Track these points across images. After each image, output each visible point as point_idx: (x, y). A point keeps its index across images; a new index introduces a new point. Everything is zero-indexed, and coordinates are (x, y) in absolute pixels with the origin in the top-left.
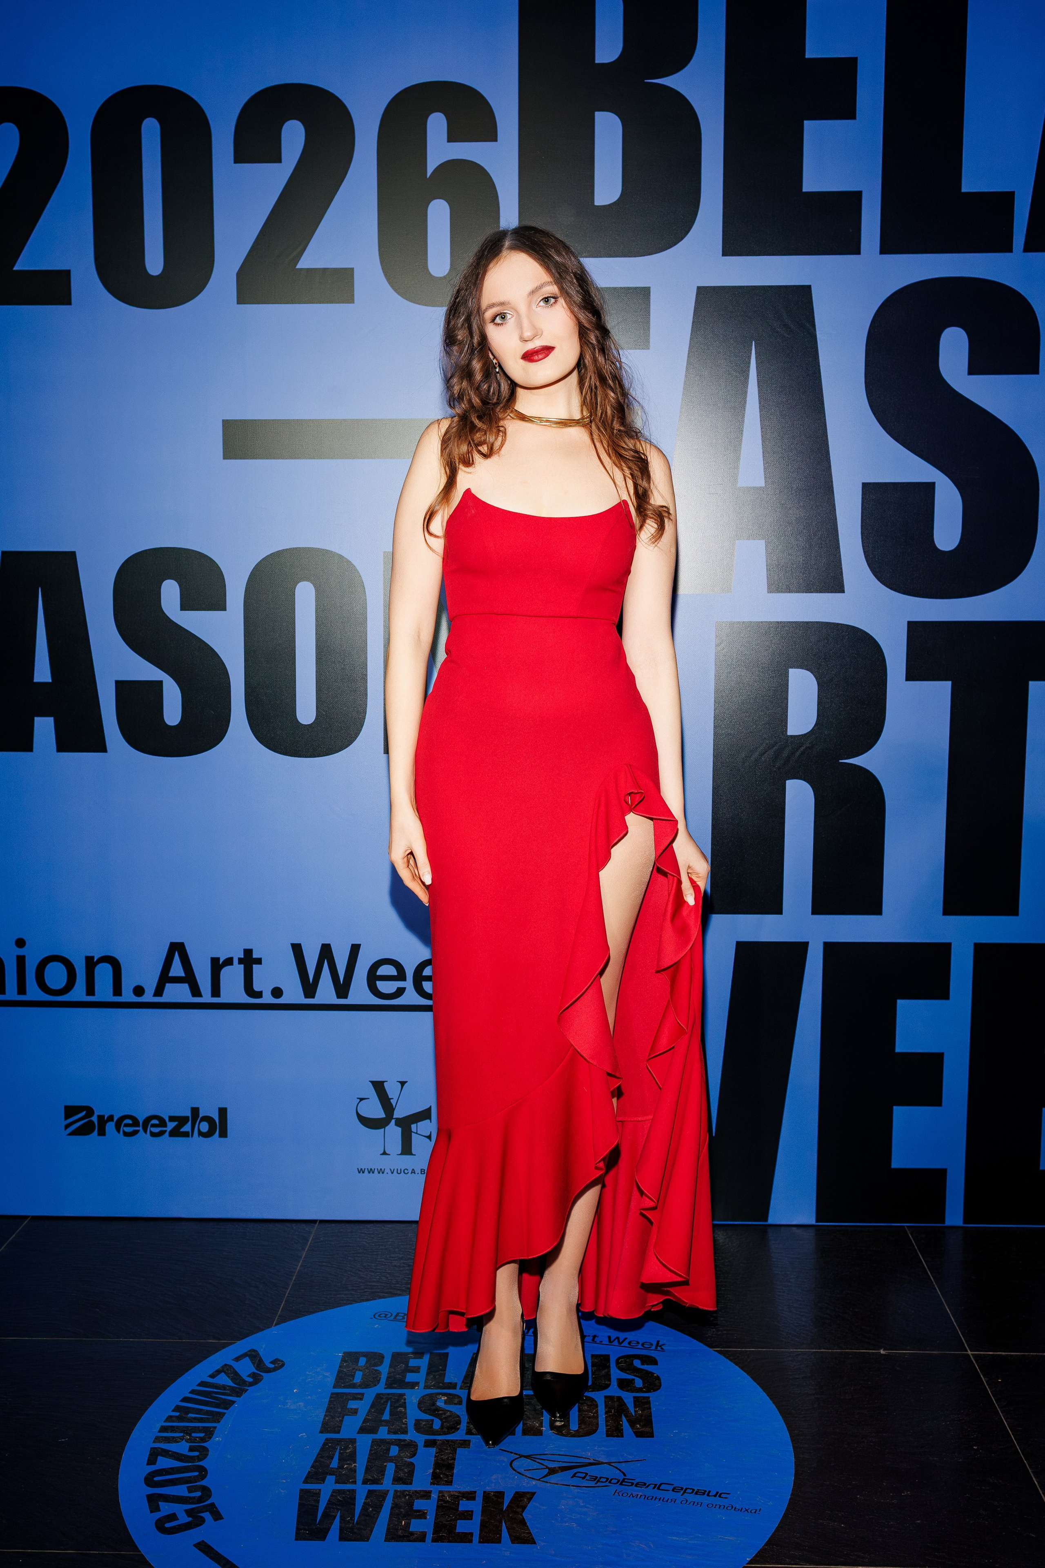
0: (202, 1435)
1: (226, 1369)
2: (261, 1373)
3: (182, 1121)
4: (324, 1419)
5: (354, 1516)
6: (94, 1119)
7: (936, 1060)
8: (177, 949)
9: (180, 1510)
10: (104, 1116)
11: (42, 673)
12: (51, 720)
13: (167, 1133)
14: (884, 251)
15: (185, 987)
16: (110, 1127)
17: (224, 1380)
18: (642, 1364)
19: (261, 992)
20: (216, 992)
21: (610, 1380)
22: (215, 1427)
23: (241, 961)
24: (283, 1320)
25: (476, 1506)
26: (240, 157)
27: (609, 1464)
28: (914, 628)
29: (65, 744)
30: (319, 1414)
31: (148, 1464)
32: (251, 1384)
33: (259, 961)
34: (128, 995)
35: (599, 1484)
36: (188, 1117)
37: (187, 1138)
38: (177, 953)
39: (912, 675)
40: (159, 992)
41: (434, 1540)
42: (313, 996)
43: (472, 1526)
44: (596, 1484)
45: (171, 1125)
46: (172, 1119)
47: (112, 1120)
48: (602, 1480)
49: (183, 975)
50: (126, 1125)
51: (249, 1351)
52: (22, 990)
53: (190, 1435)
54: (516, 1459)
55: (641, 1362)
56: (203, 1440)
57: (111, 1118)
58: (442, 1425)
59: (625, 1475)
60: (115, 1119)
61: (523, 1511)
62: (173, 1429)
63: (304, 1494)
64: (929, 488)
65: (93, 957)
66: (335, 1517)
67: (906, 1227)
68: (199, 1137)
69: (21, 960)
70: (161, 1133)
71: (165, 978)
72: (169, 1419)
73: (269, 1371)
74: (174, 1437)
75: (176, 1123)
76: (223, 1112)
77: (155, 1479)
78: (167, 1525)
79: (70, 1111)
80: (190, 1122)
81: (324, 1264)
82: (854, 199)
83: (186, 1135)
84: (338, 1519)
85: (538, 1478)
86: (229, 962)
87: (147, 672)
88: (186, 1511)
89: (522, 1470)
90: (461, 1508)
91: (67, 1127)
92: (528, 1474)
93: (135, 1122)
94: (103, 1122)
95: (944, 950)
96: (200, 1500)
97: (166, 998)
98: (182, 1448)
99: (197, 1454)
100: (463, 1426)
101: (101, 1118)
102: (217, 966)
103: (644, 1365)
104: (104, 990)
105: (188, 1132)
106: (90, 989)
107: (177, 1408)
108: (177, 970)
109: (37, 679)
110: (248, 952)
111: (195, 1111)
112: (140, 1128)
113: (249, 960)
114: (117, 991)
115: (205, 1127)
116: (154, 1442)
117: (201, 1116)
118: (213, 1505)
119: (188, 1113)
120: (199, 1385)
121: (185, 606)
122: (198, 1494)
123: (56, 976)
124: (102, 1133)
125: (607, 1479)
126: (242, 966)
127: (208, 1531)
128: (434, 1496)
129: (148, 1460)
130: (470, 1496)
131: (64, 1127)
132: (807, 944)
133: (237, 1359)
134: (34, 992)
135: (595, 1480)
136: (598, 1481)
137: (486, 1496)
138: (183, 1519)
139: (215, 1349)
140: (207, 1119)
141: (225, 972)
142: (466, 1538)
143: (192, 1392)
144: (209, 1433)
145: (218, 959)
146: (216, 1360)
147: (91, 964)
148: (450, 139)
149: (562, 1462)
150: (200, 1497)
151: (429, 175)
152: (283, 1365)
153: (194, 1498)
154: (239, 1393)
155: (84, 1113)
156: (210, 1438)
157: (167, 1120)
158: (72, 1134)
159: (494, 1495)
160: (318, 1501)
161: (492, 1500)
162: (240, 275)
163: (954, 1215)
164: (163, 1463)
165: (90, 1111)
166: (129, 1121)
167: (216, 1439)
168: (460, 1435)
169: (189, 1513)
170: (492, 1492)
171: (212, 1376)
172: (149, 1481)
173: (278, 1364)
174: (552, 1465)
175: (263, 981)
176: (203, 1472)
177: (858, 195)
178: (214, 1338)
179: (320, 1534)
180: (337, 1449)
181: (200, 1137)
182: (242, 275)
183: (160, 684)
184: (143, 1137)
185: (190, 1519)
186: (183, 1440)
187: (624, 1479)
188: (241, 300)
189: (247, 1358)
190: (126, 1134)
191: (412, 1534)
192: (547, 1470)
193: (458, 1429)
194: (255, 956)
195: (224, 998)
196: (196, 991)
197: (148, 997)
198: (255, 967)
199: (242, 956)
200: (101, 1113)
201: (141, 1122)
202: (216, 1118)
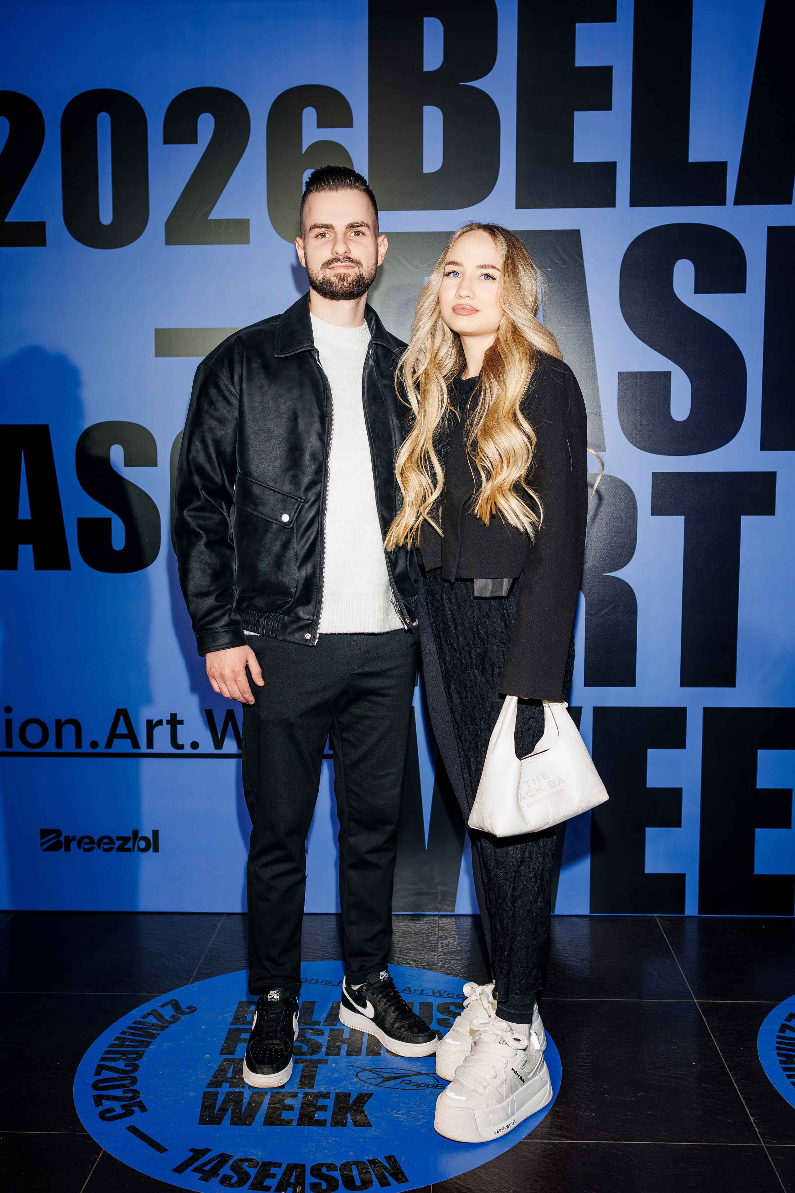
0: (135, 1056)
1: (154, 1013)
2: (179, 1015)
3: (126, 840)
4: (223, 1045)
5: (241, 1109)
6: (62, 839)
7: (677, 793)
8: (122, 713)
9: (117, 1106)
10: (69, 837)
11: (24, 513)
12: (31, 547)
13: (115, 849)
14: (633, 204)
15: (128, 741)
16: (74, 844)
17: (152, 1020)
18: (456, 1009)
19: (183, 745)
20: (150, 745)
21: (432, 1019)
22: (144, 1051)
23: (168, 722)
24: (197, 979)
25: (330, 1103)
26: (168, 140)
27: (428, 1074)
28: (656, 476)
29: (41, 563)
30: (220, 1042)
31: (95, 1075)
32: (171, 1023)
33: (181, 722)
34: (86, 748)
35: (420, 1088)
36: (130, 838)
37: (130, 853)
38: (122, 716)
39: (655, 512)
40: (109, 745)
41: (298, 1125)
42: (221, 748)
43: (326, 1116)
44: (417, 1087)
45: (118, 843)
46: (119, 838)
47: (75, 840)
48: (422, 1085)
49: (127, 733)
50: (85, 843)
51: (171, 1000)
52: (9, 744)
53: (126, 1056)
54: (360, 1071)
55: (456, 1007)
56: (135, 1059)
57: (74, 838)
58: (308, 1049)
59: (438, 1082)
60: (77, 839)
61: (364, 1105)
62: (114, 1052)
63: (205, 1094)
64: (667, 376)
65: (60, 720)
66: (227, 1110)
67: (656, 917)
69: (9, 722)
70: (110, 849)
71: (113, 735)
72: (112, 1045)
73: (184, 1013)
74: (114, 1058)
75: (120, 842)
76: (156, 833)
77: (100, 1085)
78: (107, 1115)
79: (44, 833)
80: (131, 842)
81: (228, 942)
82: (610, 168)
83: (129, 850)
84: (230, 1111)
85: (376, 1084)
86: (160, 723)
87: (101, 511)
88: (121, 1106)
89: (364, 1079)
90: (319, 1104)
91: (42, 844)
92: (369, 1081)
93: (92, 841)
94: (68, 840)
95: (681, 712)
96: (131, 1099)
97: (114, 750)
98: (120, 1064)
99: (130, 1068)
100: (324, 1050)
101: (67, 838)
102: (151, 726)
103: (457, 1009)
104: (69, 745)
105: (130, 848)
106: (59, 744)
107: (118, 1038)
108: (122, 729)
109: (21, 517)
110: (174, 716)
112: (96, 846)
113: (174, 722)
114: (79, 744)
115: (142, 844)
116: (100, 1061)
117: (140, 836)
118: (141, 1102)
119: (130, 835)
120: (134, 1023)
122: (130, 1095)
123: (34, 734)
124: (68, 849)
125: (426, 1084)
126: (169, 726)
127: (137, 1119)
128: (300, 1096)
129: (96, 1072)
130: (326, 1095)
131: (40, 845)
132: (581, 707)
133: (162, 1006)
134: (18, 746)
135: (417, 1085)
136: (419, 1086)
137: (338, 1095)
138: (119, 1111)
139: (146, 999)
140: (144, 838)
141: (157, 731)
142: (322, 1123)
143: (129, 1028)
144: (140, 1055)
145: (152, 721)
146: (147, 1007)
147: (59, 724)
148: (319, 126)
149: (394, 1073)
150: (131, 1096)
151: (304, 151)
152: (195, 1010)
153: (127, 1097)
154: (162, 1028)
155: (54, 835)
156: (141, 1058)
157: (115, 839)
158: (46, 850)
159: (343, 1095)
160: (216, 1100)
161: (342, 1099)
162: (168, 224)
163: (691, 908)
164: (106, 1074)
165: (59, 833)
166: (87, 840)
167: (144, 1059)
168: (321, 1055)
169: (123, 1107)
170: (341, 1093)
171: (143, 1017)
172: (95, 1087)
173: (192, 1009)
174: (386, 1075)
175: (185, 736)
176: (134, 1081)
177: (613, 165)
178: (146, 992)
179: (217, 1121)
180: (231, 1065)
181: (139, 852)
182: (169, 224)
183: (109, 520)
184: (97, 852)
185: (124, 1111)
186: (120, 1059)
187: (438, 1085)
188: (168, 242)
189: (170, 1006)
190: (85, 850)
191: (284, 1120)
192: (382, 1079)
193: (320, 1052)
194: (178, 718)
195: (156, 750)
196: (136, 745)
197: (101, 749)
198: (178, 726)
199: (169, 719)
200: (67, 835)
201: (96, 841)
202: (151, 838)
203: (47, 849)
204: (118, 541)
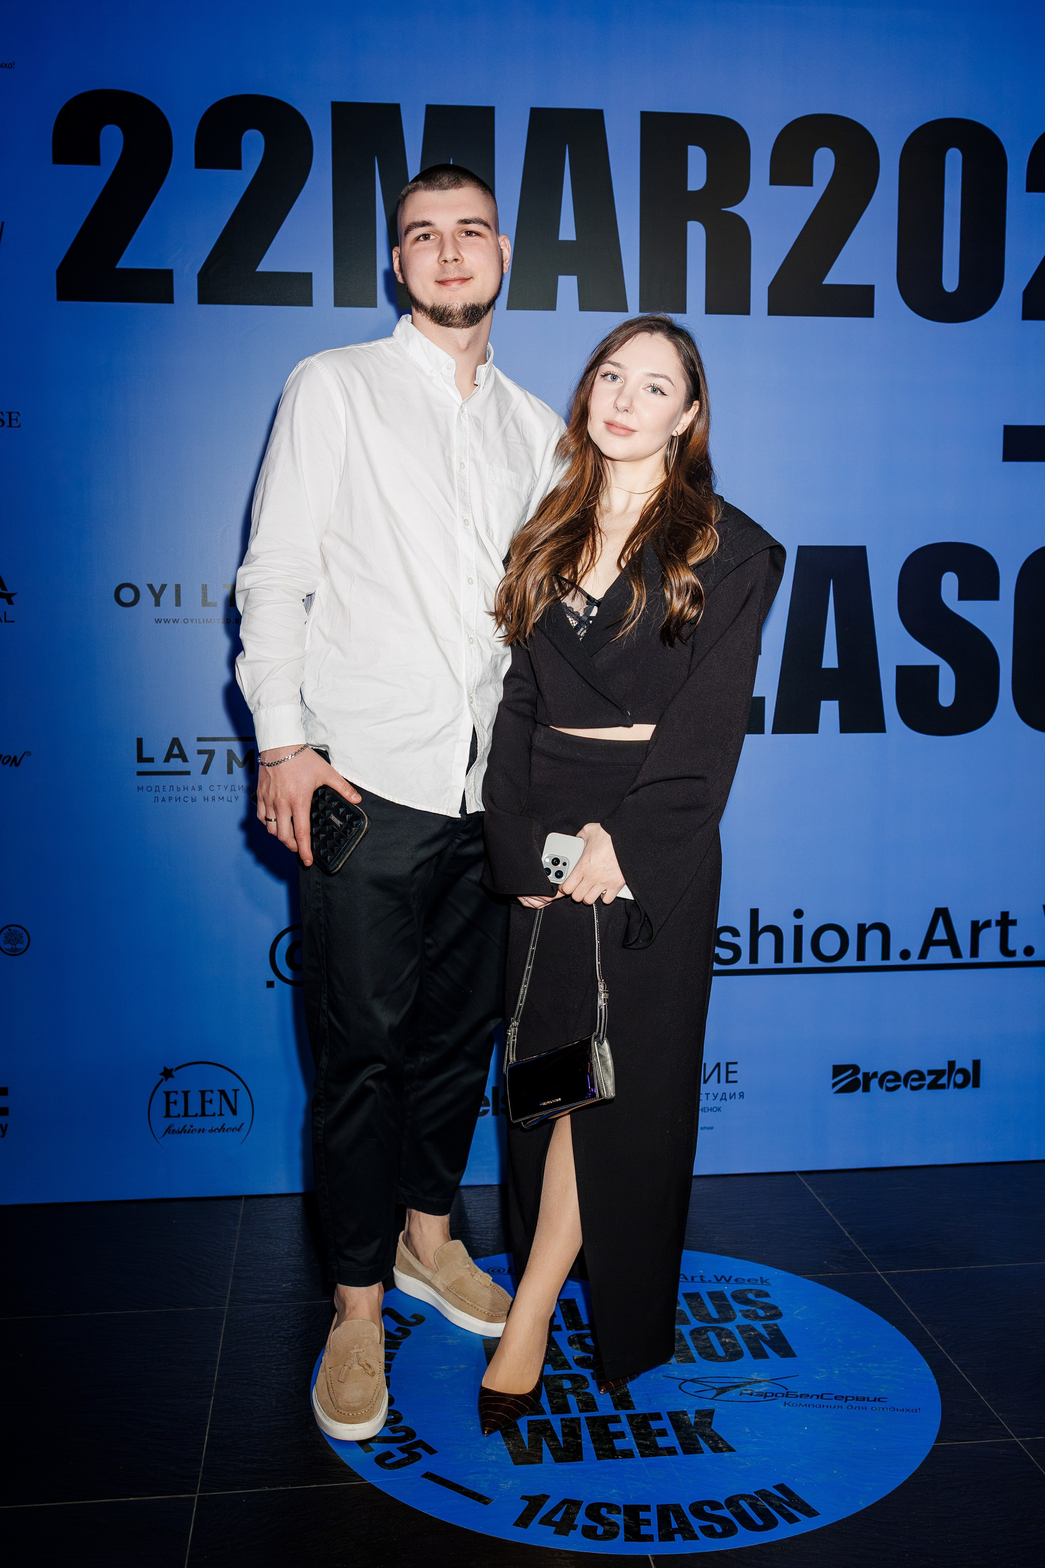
3: (939, 1074)
6: (860, 1076)
8: (942, 914)
10: (868, 1073)
11: (830, 659)
12: (836, 703)
13: (926, 1087)
15: (947, 949)
16: (874, 1083)
19: (1015, 951)
20: (974, 952)
23: (998, 923)
26: (1032, 186)
29: (847, 725)
33: (1014, 923)
34: (895, 959)
36: (946, 1070)
37: (943, 1091)
38: (941, 917)
40: (923, 954)
45: (929, 1079)
46: (930, 1073)
47: (876, 1077)
49: (946, 938)
50: (889, 1081)
52: (798, 957)
57: (875, 1075)
60: (879, 1075)
65: (864, 925)
68: (954, 1088)
69: (798, 930)
70: (920, 1087)
71: (929, 942)
75: (933, 1077)
76: (976, 1064)
79: (838, 1070)
80: (946, 1077)
83: (943, 1087)
86: (987, 924)
87: (926, 657)
91: (834, 1085)
93: (898, 1077)
94: (868, 1077)
97: (930, 960)
101: (866, 1075)
104: (873, 956)
105: (945, 1085)
106: (861, 956)
108: (940, 933)
109: (825, 665)
110: (1005, 915)
111: (952, 1064)
112: (902, 1083)
113: (1005, 922)
114: (886, 955)
115: (959, 1079)
117: (957, 1067)
119: (946, 1067)
121: (962, 597)
123: (830, 943)
124: (866, 1089)
126: (999, 928)
131: (831, 1086)
134: (809, 960)
140: (963, 1071)
141: (984, 934)
145: (978, 922)
147: (863, 930)
155: (850, 1072)
157: (926, 1073)
158: (838, 1092)
162: (1026, 293)
165: (856, 1069)
166: (891, 1077)
175: (1016, 942)
181: (956, 1089)
182: (1028, 293)
183: (936, 668)
184: (904, 1091)
188: (1027, 316)
190: (889, 1089)
194: (1011, 918)
195: (982, 958)
196: (957, 953)
197: (914, 960)
198: (1011, 928)
199: (999, 918)
200: (866, 1071)
201: (902, 1077)
202: (970, 1070)
203: (840, 1091)
204: (946, 696)
